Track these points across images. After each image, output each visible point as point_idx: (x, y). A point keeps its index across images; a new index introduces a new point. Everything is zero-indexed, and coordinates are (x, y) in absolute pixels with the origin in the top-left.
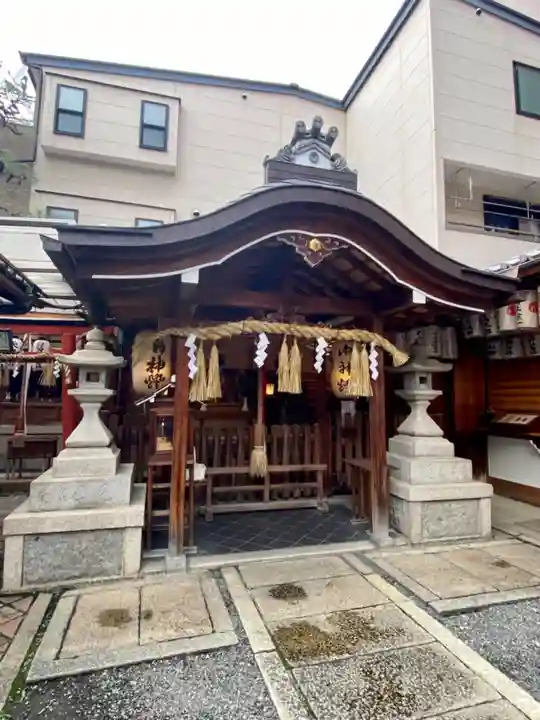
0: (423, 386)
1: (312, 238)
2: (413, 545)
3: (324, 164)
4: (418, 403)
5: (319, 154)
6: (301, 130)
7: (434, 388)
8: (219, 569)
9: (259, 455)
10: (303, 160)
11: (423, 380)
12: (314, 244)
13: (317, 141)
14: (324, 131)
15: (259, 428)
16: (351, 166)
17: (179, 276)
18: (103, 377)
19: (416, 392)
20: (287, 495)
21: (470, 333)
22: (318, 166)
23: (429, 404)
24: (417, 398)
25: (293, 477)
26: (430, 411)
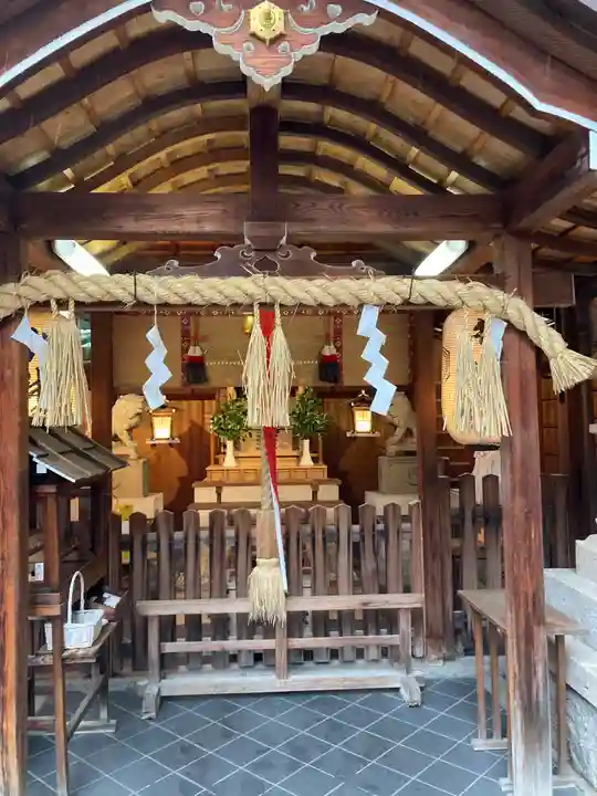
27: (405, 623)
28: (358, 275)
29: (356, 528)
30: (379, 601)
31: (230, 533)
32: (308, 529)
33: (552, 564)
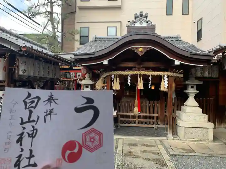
0: (192, 89)
1: (140, 48)
2: (180, 140)
3: (145, 24)
4: (190, 95)
5: (143, 22)
6: (136, 16)
7: (196, 90)
8: (119, 138)
9: (136, 110)
10: (138, 24)
11: (192, 87)
12: (141, 49)
13: (142, 18)
14: (144, 14)
15: (136, 101)
16: (153, 23)
17: (103, 63)
18: (89, 87)
19: (188, 91)
20: (148, 123)
21: (224, 68)
22: (143, 25)
23: (194, 95)
24: (189, 93)
25: (150, 117)
26: (195, 98)
27: (155, 118)
28: (150, 71)
29: (150, 104)
30: (152, 115)
31: (131, 104)
32: (142, 104)
33: (177, 110)
